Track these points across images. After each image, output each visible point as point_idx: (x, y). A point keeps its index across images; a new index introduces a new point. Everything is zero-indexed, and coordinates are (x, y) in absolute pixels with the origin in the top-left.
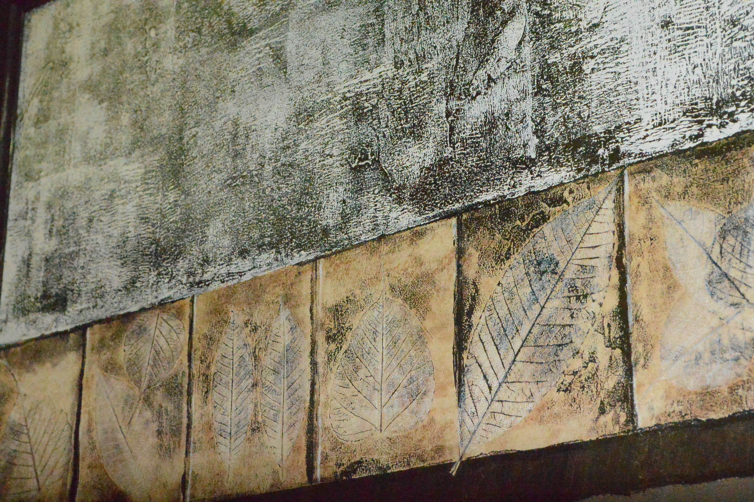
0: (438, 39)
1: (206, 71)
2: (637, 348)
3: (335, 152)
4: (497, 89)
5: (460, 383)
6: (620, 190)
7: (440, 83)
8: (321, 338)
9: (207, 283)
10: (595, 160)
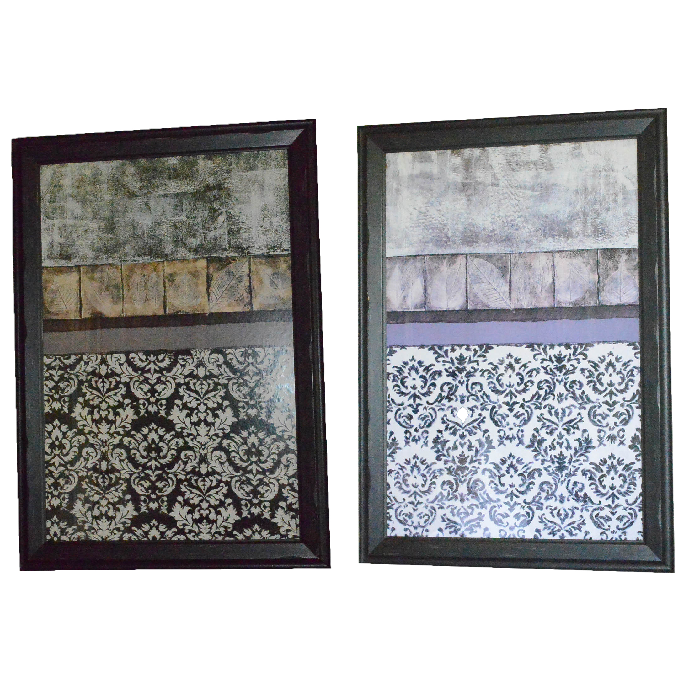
0: (200, 214)
1: (121, 203)
2: (253, 294)
3: (169, 235)
4: (217, 230)
5: (208, 296)
6: (250, 261)
7: (201, 226)
8: (166, 281)
9: (126, 261)
10: (243, 253)
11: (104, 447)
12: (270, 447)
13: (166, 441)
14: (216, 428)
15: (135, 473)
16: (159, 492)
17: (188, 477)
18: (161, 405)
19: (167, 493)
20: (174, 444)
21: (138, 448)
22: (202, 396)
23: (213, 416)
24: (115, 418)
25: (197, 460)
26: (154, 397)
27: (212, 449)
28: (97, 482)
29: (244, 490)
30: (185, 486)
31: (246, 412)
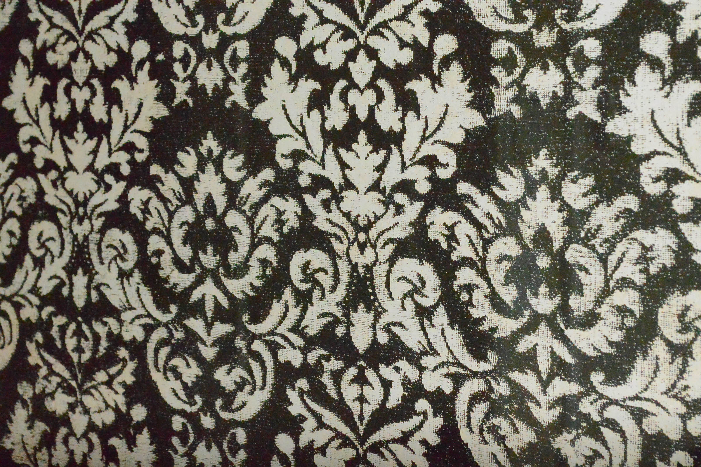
11: (81, 222)
12: (612, 249)
13: (246, 208)
14: (408, 155)
15: (158, 324)
16: (222, 408)
17: (312, 357)
18: (235, 61)
19: (245, 415)
20: (270, 221)
21: (168, 230)
22: (362, 18)
23: (399, 101)
24: (109, 113)
25: (341, 292)
26: (215, 29)
27: (390, 248)
28: (64, 345)
29: (501, 439)
30: (302, 393)
31: (519, 83)
